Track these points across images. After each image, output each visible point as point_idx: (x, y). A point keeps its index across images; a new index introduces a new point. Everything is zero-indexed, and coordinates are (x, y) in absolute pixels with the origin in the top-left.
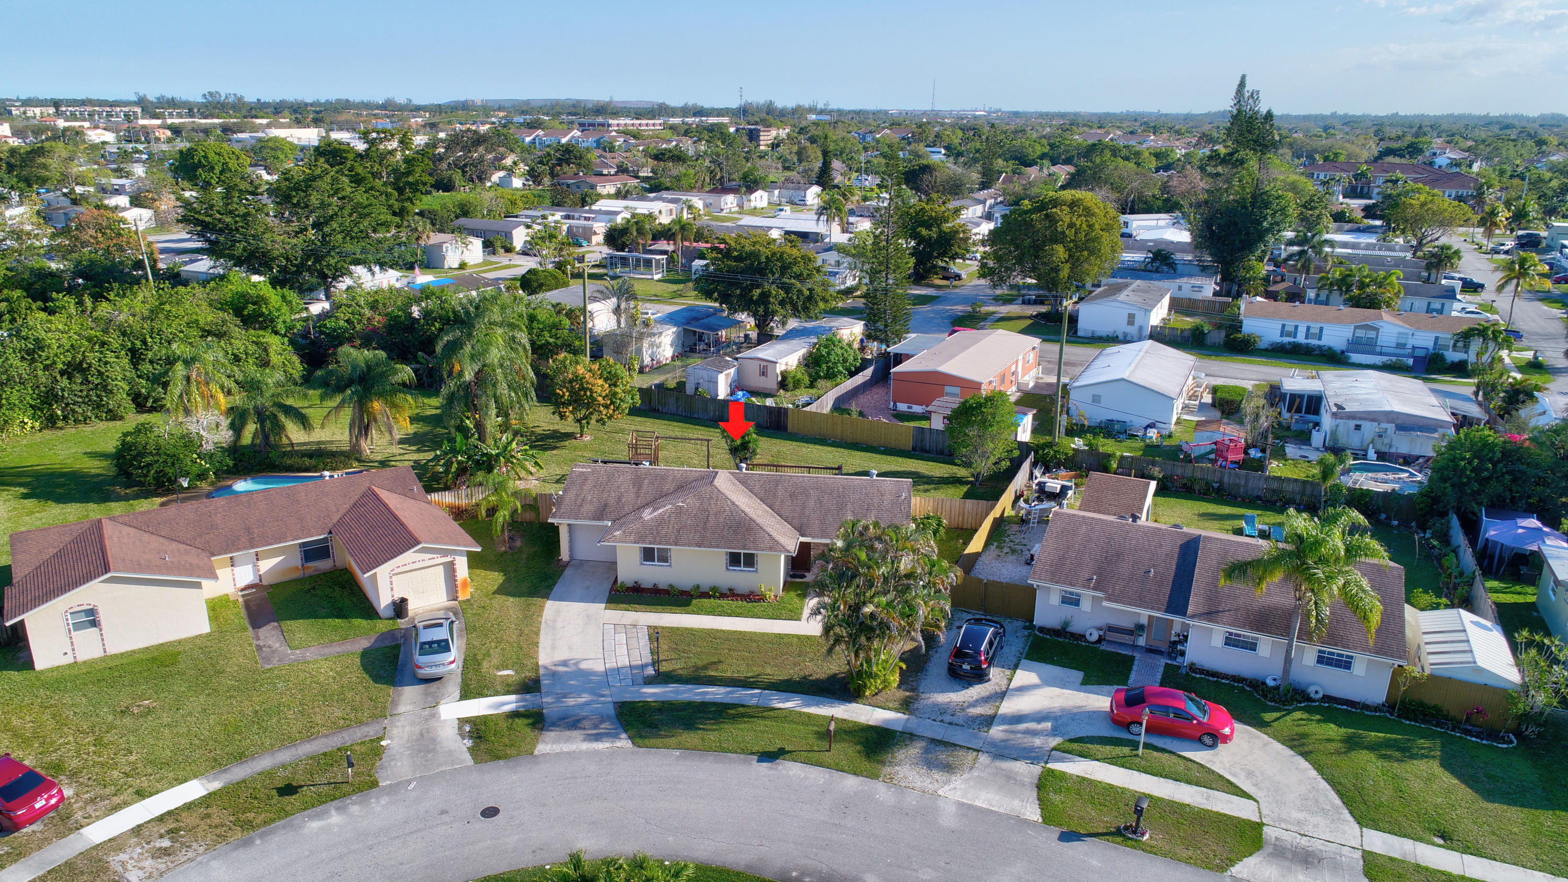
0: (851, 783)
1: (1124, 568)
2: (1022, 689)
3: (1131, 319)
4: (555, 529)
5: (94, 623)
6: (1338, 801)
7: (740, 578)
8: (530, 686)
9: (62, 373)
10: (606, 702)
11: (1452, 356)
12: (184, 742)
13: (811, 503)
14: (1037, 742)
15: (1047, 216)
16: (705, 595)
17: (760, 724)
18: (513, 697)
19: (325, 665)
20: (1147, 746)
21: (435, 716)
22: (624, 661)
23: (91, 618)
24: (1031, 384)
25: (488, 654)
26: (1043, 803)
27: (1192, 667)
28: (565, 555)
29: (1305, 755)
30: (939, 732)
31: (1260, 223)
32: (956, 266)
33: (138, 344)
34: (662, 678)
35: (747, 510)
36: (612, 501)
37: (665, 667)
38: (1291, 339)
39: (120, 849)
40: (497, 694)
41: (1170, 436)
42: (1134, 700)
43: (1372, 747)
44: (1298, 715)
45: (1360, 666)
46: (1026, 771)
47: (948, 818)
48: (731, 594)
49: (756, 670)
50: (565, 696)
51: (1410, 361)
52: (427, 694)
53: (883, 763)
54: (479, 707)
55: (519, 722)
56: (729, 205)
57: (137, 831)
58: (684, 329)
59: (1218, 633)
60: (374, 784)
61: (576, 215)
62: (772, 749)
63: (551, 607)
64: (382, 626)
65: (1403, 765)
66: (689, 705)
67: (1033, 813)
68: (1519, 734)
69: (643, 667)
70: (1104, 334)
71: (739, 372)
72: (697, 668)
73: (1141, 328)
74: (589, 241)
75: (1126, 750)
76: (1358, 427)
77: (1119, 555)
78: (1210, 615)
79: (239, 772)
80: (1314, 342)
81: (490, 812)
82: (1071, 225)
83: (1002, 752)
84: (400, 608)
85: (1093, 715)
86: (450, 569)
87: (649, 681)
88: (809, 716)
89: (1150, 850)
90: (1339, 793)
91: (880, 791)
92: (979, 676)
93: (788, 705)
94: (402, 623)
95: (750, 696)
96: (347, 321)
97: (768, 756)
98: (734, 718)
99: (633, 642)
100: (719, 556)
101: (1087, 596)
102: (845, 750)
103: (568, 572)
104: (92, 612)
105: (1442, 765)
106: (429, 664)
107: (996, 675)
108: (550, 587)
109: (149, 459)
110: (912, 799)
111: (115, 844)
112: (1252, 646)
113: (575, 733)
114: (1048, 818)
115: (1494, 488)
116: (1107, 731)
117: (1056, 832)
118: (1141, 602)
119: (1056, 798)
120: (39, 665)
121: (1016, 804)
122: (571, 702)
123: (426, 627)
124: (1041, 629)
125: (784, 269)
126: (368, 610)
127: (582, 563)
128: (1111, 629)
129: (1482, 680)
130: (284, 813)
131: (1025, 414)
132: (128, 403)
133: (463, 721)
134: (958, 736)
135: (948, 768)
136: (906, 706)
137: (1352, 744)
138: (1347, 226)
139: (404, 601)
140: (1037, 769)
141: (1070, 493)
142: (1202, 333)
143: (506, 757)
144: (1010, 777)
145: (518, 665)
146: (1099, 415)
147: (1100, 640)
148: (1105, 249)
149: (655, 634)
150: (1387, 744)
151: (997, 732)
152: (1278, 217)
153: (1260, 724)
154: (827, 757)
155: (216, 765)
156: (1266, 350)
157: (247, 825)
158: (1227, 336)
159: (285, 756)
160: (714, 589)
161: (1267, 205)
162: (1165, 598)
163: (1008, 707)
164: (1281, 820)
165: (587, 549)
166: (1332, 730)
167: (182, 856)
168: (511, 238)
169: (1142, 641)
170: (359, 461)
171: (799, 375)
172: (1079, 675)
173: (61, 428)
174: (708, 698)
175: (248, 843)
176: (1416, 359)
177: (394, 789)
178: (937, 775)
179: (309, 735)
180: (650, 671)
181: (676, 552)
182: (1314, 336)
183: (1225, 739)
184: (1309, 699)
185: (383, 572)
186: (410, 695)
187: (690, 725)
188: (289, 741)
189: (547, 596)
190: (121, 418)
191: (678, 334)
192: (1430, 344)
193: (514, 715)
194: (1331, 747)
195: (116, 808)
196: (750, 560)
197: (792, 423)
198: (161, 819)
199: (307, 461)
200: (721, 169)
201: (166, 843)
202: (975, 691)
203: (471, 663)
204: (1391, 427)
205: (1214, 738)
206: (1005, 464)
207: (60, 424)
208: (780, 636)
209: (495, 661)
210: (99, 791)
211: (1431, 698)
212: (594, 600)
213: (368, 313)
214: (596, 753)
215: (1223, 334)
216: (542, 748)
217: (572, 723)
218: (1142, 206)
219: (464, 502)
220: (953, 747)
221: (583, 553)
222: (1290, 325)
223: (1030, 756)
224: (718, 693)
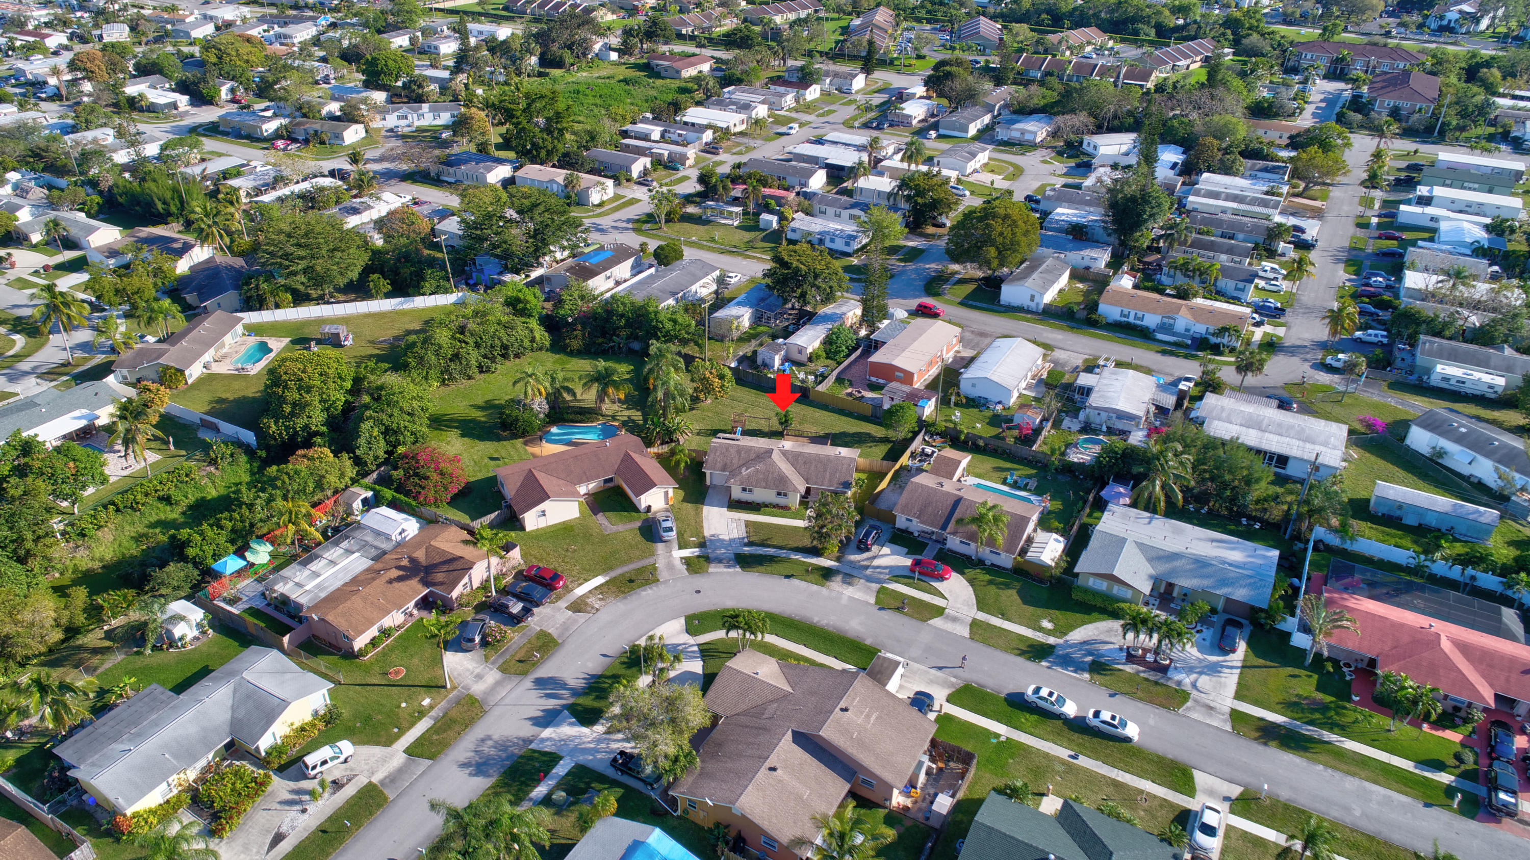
0: (815, 588)
2: (883, 556)
3: (1032, 298)
4: (705, 473)
5: (546, 515)
6: (974, 601)
7: (781, 501)
8: (702, 545)
9: (451, 360)
10: (730, 554)
12: (591, 563)
13: (812, 468)
14: (882, 576)
16: (766, 506)
17: (786, 565)
18: (697, 549)
19: (627, 532)
20: (918, 578)
21: (671, 556)
22: (736, 536)
23: (543, 514)
24: (950, 360)
25: (686, 532)
26: (877, 597)
27: (950, 550)
28: (708, 483)
29: (973, 585)
30: (848, 570)
34: (750, 544)
35: (785, 471)
36: (728, 462)
37: (752, 539)
38: (1124, 319)
39: (588, 597)
40: (691, 548)
41: (1008, 408)
42: (916, 563)
43: (998, 584)
44: (978, 571)
45: (1003, 555)
46: (875, 586)
47: (844, 601)
48: (777, 506)
49: (786, 542)
50: (716, 549)
52: (667, 547)
53: (828, 581)
54: (687, 553)
55: (702, 559)
56: (789, 103)
57: (590, 592)
58: (757, 311)
59: (957, 540)
60: (658, 580)
61: (672, 131)
62: (790, 574)
63: (706, 509)
64: (643, 516)
65: (1004, 591)
66: (761, 555)
67: (872, 600)
68: (1051, 582)
69: (743, 538)
70: (1013, 306)
71: (786, 352)
72: (764, 540)
73: (1035, 306)
74: (683, 164)
75: (911, 581)
76: (1099, 414)
77: (930, 503)
78: (954, 533)
79: (613, 574)
80: (1139, 322)
81: (698, 592)
83: (869, 579)
84: (649, 508)
85: (904, 567)
86: (666, 493)
87: (746, 545)
88: (803, 562)
89: (906, 614)
90: (977, 599)
91: (824, 591)
92: (868, 549)
93: (796, 557)
94: (651, 517)
95: (783, 553)
97: (788, 577)
98: (775, 561)
99: (739, 527)
100: (774, 492)
101: (915, 520)
102: (816, 577)
103: (710, 491)
104: (545, 512)
105: (1017, 592)
106: (665, 536)
107: (875, 548)
108: (704, 499)
110: (834, 594)
111: (585, 596)
112: (968, 545)
113: (721, 565)
114: (876, 603)
116: (908, 573)
117: (878, 607)
118: (932, 525)
119: (882, 596)
120: (528, 529)
121: (868, 597)
122: (718, 552)
123: (661, 520)
124: (899, 529)
126: (635, 509)
127: (715, 486)
128: (922, 532)
129: (1043, 563)
130: (633, 589)
131: (933, 396)
133: (682, 558)
134: (855, 573)
135: (850, 584)
136: (838, 559)
137: (990, 582)
139: (650, 506)
140: (879, 586)
141: (934, 456)
142: (1073, 311)
143: (699, 572)
144: (869, 588)
145: (697, 536)
146: (974, 393)
147: (917, 536)
149: (748, 524)
150: (1002, 583)
151: (869, 572)
153: (962, 573)
154: (808, 578)
155: (603, 572)
156: (1111, 324)
157: (623, 592)
158: (1087, 315)
159: (625, 569)
160: (770, 506)
162: (941, 524)
163: (876, 562)
164: (953, 607)
165: (718, 483)
166: (987, 577)
167: (608, 601)
168: (630, 171)
169: (934, 537)
170: (602, 416)
171: (820, 353)
172: (906, 550)
173: (448, 385)
174: (767, 553)
175: (625, 598)
176: (1194, 341)
177: (665, 582)
178: (845, 586)
179: (630, 560)
180: (746, 540)
181: (755, 489)
182: (1139, 319)
183: (947, 578)
184: (986, 565)
185: (643, 497)
186: (660, 546)
187: (761, 564)
188: (623, 563)
189: (703, 504)
191: (752, 313)
192: (1204, 332)
193: (698, 557)
194: (984, 583)
195: (580, 585)
196: (785, 495)
197: (812, 396)
198: (596, 588)
199: (579, 417)
201: (600, 596)
202: (866, 555)
203: (680, 535)
204: (1114, 416)
205: (941, 578)
207: (447, 382)
208: (796, 527)
209: (689, 534)
210: (572, 578)
211: (1026, 568)
212: (722, 507)
213: (580, 303)
214: (729, 573)
215: (1085, 313)
216: (711, 570)
217: (719, 561)
218: (1116, 122)
219: (661, 451)
220: (853, 576)
221: (716, 482)
222: (1126, 311)
223: (878, 581)
224: (771, 551)
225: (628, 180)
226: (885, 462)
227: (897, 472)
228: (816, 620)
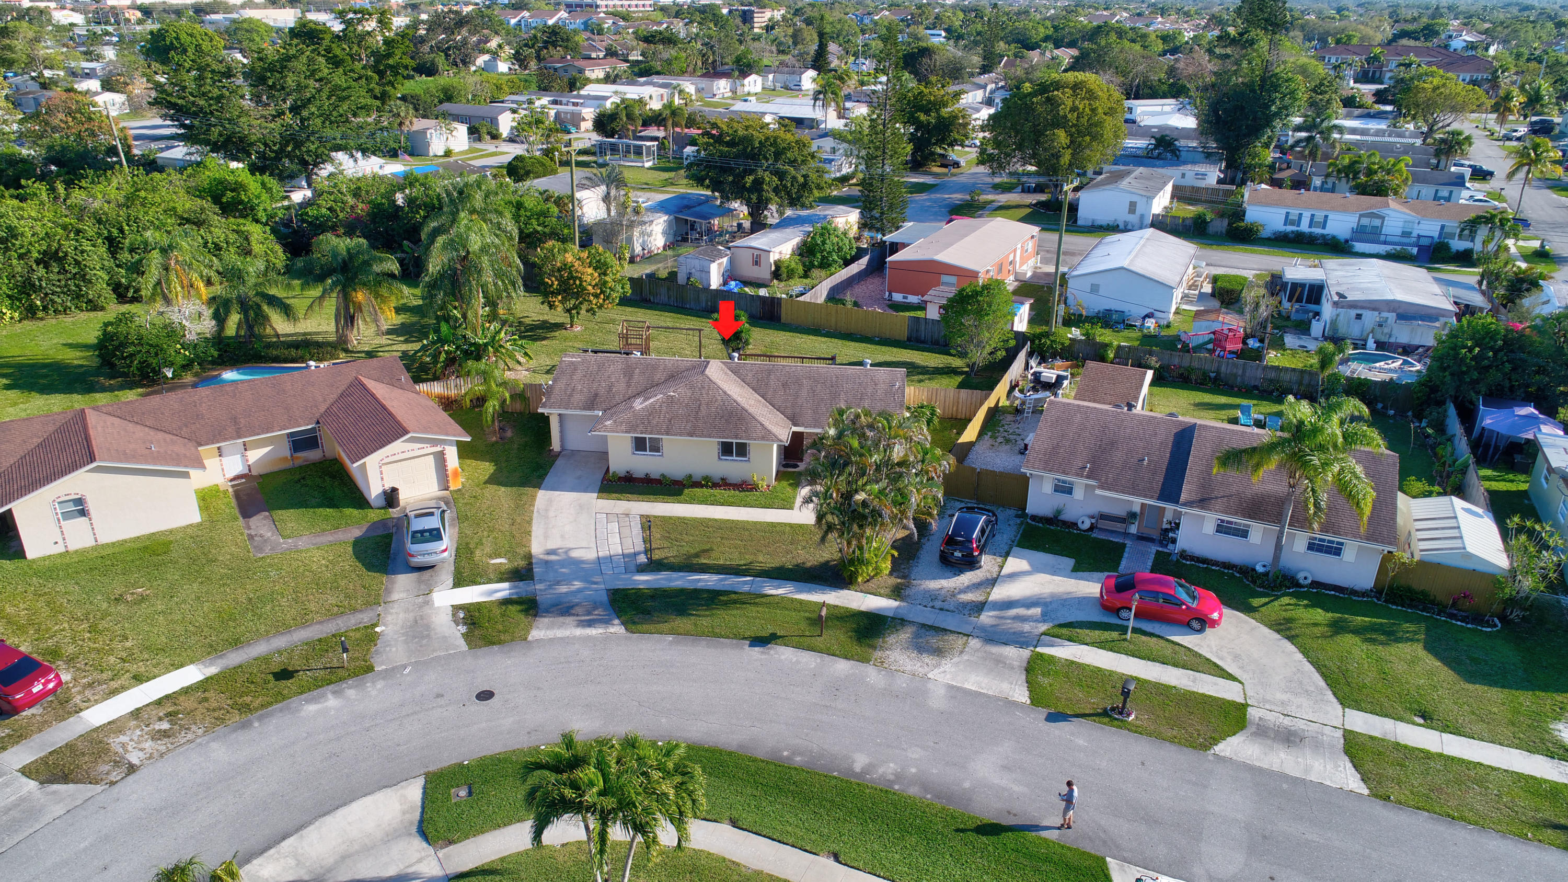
0: (842, 666)
1: (1118, 456)
2: (1013, 576)
3: (1132, 207)
4: (545, 419)
5: (83, 513)
6: (1322, 683)
7: (733, 468)
8: (521, 574)
9: (38, 262)
10: (599, 590)
11: (1458, 245)
12: (180, 629)
13: (804, 393)
14: (1027, 627)
15: (1049, 100)
16: (697, 484)
17: (752, 611)
18: (506, 585)
19: (317, 554)
20: (1135, 630)
21: (428, 603)
22: (616, 549)
23: (80, 508)
24: (1029, 274)
25: (480, 543)
26: (1031, 685)
27: (1183, 554)
28: (556, 445)
29: (1290, 638)
30: (930, 618)
31: (1268, 107)
32: (955, 153)
33: (115, 232)
34: (654, 566)
35: (739, 399)
36: (602, 391)
37: (657, 555)
38: (1294, 228)
39: (120, 731)
40: (490, 581)
41: (1168, 326)
42: (1124, 586)
43: (1356, 631)
44: (1286, 600)
45: (1351, 551)
46: (1016, 655)
47: (937, 699)
48: (724, 483)
49: (749, 558)
50: (558, 583)
51: (1415, 251)
52: (420, 582)
53: (874, 648)
54: (472, 594)
55: (513, 609)
56: (722, 91)
57: (136, 714)
58: (676, 218)
59: (1209, 520)
60: (370, 669)
61: (564, 100)
62: (764, 634)
63: (542, 496)
64: (374, 516)
65: (1388, 648)
66: (682, 592)
67: (1021, 695)
68: (1503, 618)
69: (636, 554)
70: (1104, 223)
71: (731, 261)
72: (689, 557)
73: (1142, 216)
74: (578, 127)
75: (1115, 635)
76: (1359, 317)
77: (1113, 444)
78: (1203, 502)
79: (235, 658)
80: (1317, 231)
81: (485, 696)
82: (1074, 109)
83: (992, 637)
84: (391, 497)
85: (1082, 601)
86: (440, 459)
87: (642, 569)
88: (801, 602)
89: (1135, 730)
90: (1323, 675)
91: (871, 674)
92: (970, 563)
93: (780, 591)
94: (394, 512)
95: (743, 583)
96: (330, 209)
97: (761, 641)
98: (726, 604)
99: (626, 531)
100: (711, 446)
101: (1080, 484)
102: (837, 636)
103: (559, 462)
104: (79, 501)
105: (1425, 648)
106: (421, 552)
107: (988, 563)
108: (542, 477)
109: (131, 349)
110: (902, 682)
111: (115, 727)
112: (1244, 534)
113: (569, 620)
114: (1036, 700)
115: (1494, 376)
116: (1097, 616)
117: (1044, 712)
118: (1134, 491)
119: (1045, 681)
120: (31, 554)
121: (1005, 686)
122: (563, 589)
123: (417, 516)
124: (1034, 518)
125: (778, 155)
126: (359, 500)
127: (574, 452)
128: (1103, 517)
129: (1470, 565)
130: (281, 697)
131: (1022, 303)
132: (108, 293)
133: (456, 608)
134: (948, 622)
135: (939, 652)
136: (897, 592)
137: (1338, 628)
138: (1357, 112)
139: (394, 490)
140: (1026, 653)
141: (1066, 383)
142: (1204, 222)
143: (500, 642)
145: (510, 553)
146: (1097, 304)
147: (1092, 528)
148: (1108, 133)
149: (648, 523)
150: (1373, 628)
151: (986, 618)
152: (1287, 101)
153: (1248, 609)
154: (819, 642)
155: (212, 651)
156: (1269, 239)
157: (245, 709)
158: (1230, 224)
159: (280, 642)
160: (707, 478)
161: (1276, 88)
162: (1157, 486)
163: (999, 593)
164: (1265, 701)
165: (578, 439)
166: (1320, 615)
167: (182, 738)
168: (497, 125)
169: (1133, 529)
170: (346, 351)
171: (793, 265)
172: (1070, 562)
173: (42, 319)
174: (700, 585)
175: (245, 725)
176: (1421, 248)
177: (390, 673)
178: (927, 659)
179: (304, 621)
180: (642, 559)
181: (668, 442)
182: (1318, 224)
183: (1213, 624)
184: (1298, 585)
185: (372, 461)
186: (403, 582)
187: (682, 612)
188: (283, 628)
189: (539, 486)
190: (102, 309)
191: (669, 223)
192: (1436, 234)
193: (506, 602)
194: (1317, 631)
195: (114, 692)
196: (742, 450)
197: (785, 314)
198: (159, 702)
199: (293, 352)
200: (714, 53)
201: (165, 726)
202: (967, 578)
203: (464, 551)
204: (1392, 316)
205: (1202, 623)
206: (1001, 354)
207: (40, 314)
208: (773, 525)
209: (488, 550)
210: (96, 675)
211: (1418, 584)
212: (585, 490)
213: (351, 200)
214: (589, 638)
215: (1226, 222)
216: (536, 634)
217: (563, 609)
218: (1147, 91)
219: (453, 393)
220: (945, 631)
221: (574, 443)
222: (1294, 213)
223: (1020, 640)
224: (709, 580)
225: (495, 137)
226: (964, 393)
227: (994, 413)
228: (860, 762)
